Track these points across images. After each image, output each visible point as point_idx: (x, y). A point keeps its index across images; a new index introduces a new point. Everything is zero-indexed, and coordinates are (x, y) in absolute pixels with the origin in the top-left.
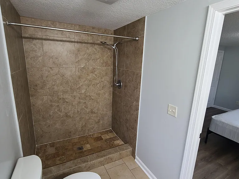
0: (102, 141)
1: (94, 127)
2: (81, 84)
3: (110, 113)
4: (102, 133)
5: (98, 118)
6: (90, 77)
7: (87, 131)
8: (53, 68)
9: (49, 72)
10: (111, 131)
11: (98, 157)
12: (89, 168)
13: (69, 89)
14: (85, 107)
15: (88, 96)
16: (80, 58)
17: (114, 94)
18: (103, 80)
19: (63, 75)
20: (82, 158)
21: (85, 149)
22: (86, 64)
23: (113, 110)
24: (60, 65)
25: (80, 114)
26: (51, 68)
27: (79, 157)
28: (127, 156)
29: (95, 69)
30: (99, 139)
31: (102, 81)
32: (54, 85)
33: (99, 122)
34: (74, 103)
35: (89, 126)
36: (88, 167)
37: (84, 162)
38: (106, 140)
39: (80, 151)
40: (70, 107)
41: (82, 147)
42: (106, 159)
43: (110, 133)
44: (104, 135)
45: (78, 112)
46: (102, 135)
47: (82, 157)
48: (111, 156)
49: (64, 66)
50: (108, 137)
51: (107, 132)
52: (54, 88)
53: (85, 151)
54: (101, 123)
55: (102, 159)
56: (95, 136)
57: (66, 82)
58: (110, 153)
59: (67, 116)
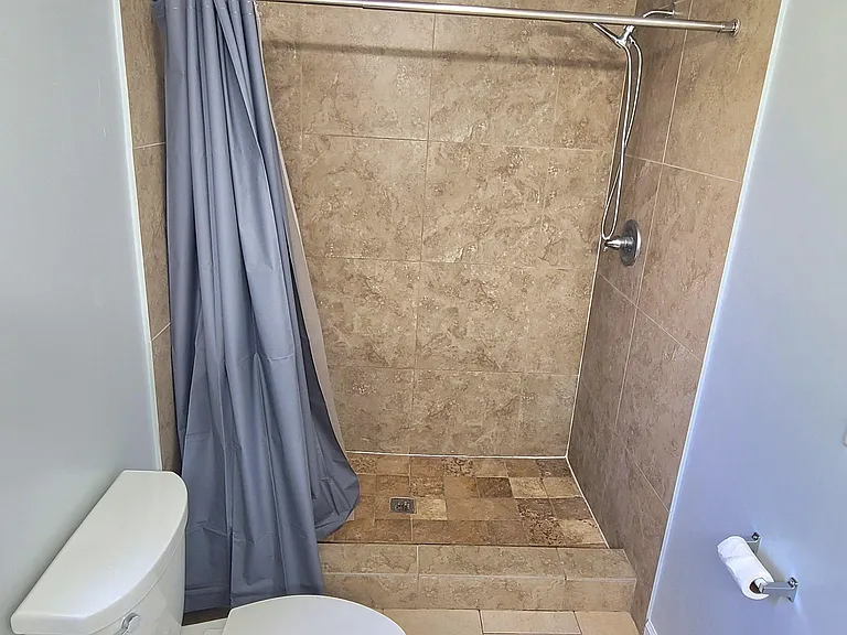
0: (505, 501)
1: (482, 431)
2: (444, 221)
3: (568, 382)
4: (516, 469)
5: (509, 394)
6: (490, 193)
7: (449, 442)
8: (332, 141)
9: (316, 154)
10: (560, 470)
11: (460, 564)
12: (412, 596)
13: (389, 238)
14: (454, 330)
15: (472, 284)
16: (452, 100)
17: (601, 292)
18: (553, 212)
19: (371, 175)
20: (390, 548)
21: (418, 515)
22: (476, 127)
23: (585, 370)
24: (362, 127)
25: (425, 357)
26: (324, 139)
27: (385, 540)
28: (605, 606)
29: (517, 152)
30: (497, 488)
31: (549, 221)
32: (332, 214)
33: (508, 411)
34: (404, 305)
35: (460, 419)
36: (407, 593)
37: (394, 565)
38: (524, 505)
39: (399, 516)
40: (388, 318)
41: (411, 502)
42: (495, 586)
43: (555, 474)
44: (522, 480)
45: (418, 345)
46: (514, 476)
47: (396, 540)
48: (521, 578)
49: (379, 132)
50: (539, 493)
51: (540, 469)
52: (328, 228)
53: (419, 523)
54: (520, 418)
55: (476, 580)
56: (484, 470)
57: (379, 206)
58: (519, 566)
59: (369, 357)
